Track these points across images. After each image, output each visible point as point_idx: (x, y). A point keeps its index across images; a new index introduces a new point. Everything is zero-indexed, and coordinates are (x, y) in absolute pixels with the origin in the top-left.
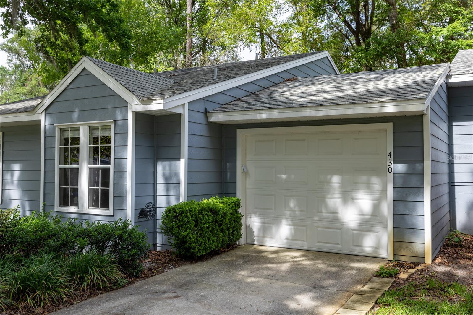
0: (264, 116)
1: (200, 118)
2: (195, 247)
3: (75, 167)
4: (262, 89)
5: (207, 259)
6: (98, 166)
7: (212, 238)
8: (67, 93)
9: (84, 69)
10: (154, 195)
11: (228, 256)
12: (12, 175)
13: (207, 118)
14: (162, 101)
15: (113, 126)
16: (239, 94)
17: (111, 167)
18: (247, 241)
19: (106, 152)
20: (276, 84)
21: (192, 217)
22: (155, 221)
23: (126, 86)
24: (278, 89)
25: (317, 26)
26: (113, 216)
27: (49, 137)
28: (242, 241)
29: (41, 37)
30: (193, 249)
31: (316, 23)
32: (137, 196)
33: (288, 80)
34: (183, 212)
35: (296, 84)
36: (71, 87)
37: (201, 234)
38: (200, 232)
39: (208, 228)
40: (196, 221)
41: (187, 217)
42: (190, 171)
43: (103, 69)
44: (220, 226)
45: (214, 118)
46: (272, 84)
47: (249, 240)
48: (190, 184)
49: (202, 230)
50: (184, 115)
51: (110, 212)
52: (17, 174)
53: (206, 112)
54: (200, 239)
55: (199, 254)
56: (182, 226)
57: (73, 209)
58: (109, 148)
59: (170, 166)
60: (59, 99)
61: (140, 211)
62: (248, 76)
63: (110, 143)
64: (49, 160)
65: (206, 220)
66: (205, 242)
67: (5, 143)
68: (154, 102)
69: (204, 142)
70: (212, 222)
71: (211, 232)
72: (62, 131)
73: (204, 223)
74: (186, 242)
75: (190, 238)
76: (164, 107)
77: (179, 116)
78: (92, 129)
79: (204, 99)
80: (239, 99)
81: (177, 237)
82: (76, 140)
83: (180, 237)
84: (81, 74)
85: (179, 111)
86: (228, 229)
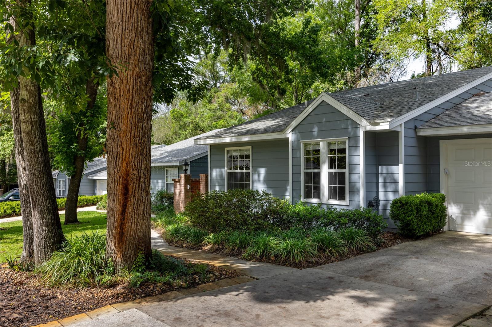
0: (466, 130)
1: (412, 133)
2: (416, 229)
3: (316, 170)
4: (455, 105)
5: (423, 239)
6: (336, 170)
7: (427, 223)
8: (309, 117)
9: (323, 101)
10: (377, 191)
11: (438, 237)
12: (259, 176)
13: (416, 133)
14: (388, 123)
15: (347, 142)
16: (438, 112)
17: (347, 171)
18: (449, 228)
19: (342, 160)
20: (466, 100)
21: (414, 206)
22: (378, 209)
23: (358, 113)
24: (469, 105)
25: (487, 27)
26: (348, 206)
27: (296, 149)
28: (446, 228)
29: (256, 69)
30: (414, 230)
31: (486, 25)
32: (367, 192)
33: (476, 95)
34: (408, 203)
35: (484, 98)
36: (312, 113)
37: (420, 220)
38: (419, 218)
39: (425, 215)
40: (417, 209)
41: (410, 206)
42: (406, 174)
43: (338, 101)
44: (432, 215)
45: (422, 133)
46: (463, 100)
47: (451, 227)
48: (406, 183)
49: (421, 217)
50: (401, 132)
51: (346, 202)
52: (262, 177)
53: (416, 128)
54: (419, 223)
55: (419, 234)
56: (406, 213)
57: (315, 201)
58: (345, 157)
59: (387, 169)
60: (303, 123)
61: (368, 202)
62: (444, 96)
63: (345, 153)
64: (296, 166)
65: (424, 209)
66: (423, 226)
67: (253, 154)
68: (381, 124)
69: (414, 151)
70: (428, 211)
71: (427, 218)
72: (306, 145)
73: (423, 212)
74: (410, 224)
75: (413, 222)
76: (390, 127)
77: (397, 132)
78: (329, 144)
79: (414, 119)
80: (438, 116)
81: (403, 221)
82: (318, 151)
83: (406, 221)
84: (322, 104)
85: (398, 129)
86: (438, 217)
